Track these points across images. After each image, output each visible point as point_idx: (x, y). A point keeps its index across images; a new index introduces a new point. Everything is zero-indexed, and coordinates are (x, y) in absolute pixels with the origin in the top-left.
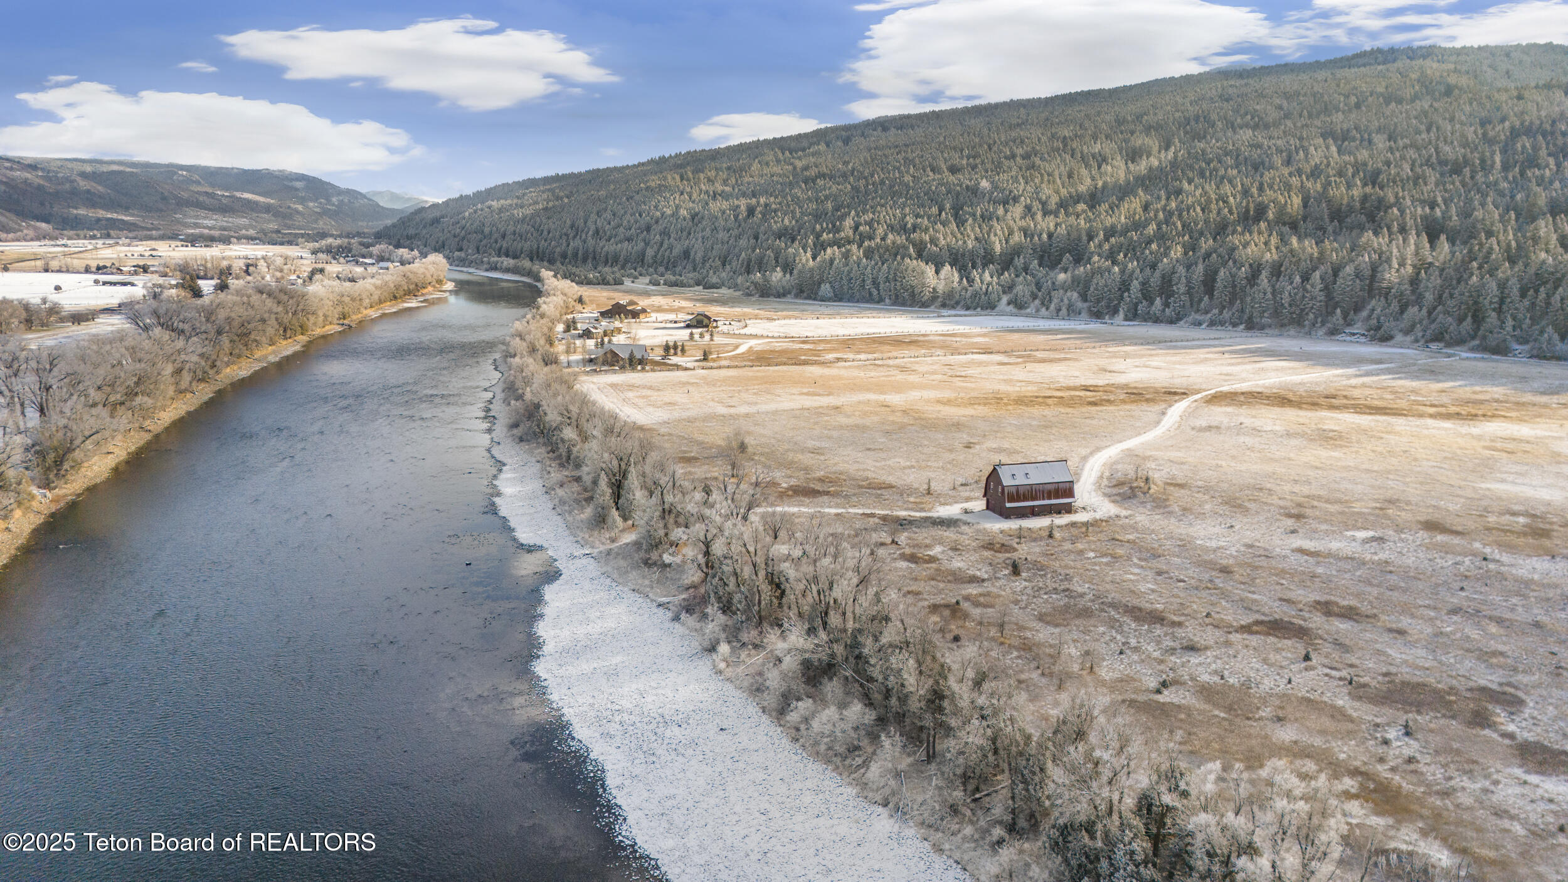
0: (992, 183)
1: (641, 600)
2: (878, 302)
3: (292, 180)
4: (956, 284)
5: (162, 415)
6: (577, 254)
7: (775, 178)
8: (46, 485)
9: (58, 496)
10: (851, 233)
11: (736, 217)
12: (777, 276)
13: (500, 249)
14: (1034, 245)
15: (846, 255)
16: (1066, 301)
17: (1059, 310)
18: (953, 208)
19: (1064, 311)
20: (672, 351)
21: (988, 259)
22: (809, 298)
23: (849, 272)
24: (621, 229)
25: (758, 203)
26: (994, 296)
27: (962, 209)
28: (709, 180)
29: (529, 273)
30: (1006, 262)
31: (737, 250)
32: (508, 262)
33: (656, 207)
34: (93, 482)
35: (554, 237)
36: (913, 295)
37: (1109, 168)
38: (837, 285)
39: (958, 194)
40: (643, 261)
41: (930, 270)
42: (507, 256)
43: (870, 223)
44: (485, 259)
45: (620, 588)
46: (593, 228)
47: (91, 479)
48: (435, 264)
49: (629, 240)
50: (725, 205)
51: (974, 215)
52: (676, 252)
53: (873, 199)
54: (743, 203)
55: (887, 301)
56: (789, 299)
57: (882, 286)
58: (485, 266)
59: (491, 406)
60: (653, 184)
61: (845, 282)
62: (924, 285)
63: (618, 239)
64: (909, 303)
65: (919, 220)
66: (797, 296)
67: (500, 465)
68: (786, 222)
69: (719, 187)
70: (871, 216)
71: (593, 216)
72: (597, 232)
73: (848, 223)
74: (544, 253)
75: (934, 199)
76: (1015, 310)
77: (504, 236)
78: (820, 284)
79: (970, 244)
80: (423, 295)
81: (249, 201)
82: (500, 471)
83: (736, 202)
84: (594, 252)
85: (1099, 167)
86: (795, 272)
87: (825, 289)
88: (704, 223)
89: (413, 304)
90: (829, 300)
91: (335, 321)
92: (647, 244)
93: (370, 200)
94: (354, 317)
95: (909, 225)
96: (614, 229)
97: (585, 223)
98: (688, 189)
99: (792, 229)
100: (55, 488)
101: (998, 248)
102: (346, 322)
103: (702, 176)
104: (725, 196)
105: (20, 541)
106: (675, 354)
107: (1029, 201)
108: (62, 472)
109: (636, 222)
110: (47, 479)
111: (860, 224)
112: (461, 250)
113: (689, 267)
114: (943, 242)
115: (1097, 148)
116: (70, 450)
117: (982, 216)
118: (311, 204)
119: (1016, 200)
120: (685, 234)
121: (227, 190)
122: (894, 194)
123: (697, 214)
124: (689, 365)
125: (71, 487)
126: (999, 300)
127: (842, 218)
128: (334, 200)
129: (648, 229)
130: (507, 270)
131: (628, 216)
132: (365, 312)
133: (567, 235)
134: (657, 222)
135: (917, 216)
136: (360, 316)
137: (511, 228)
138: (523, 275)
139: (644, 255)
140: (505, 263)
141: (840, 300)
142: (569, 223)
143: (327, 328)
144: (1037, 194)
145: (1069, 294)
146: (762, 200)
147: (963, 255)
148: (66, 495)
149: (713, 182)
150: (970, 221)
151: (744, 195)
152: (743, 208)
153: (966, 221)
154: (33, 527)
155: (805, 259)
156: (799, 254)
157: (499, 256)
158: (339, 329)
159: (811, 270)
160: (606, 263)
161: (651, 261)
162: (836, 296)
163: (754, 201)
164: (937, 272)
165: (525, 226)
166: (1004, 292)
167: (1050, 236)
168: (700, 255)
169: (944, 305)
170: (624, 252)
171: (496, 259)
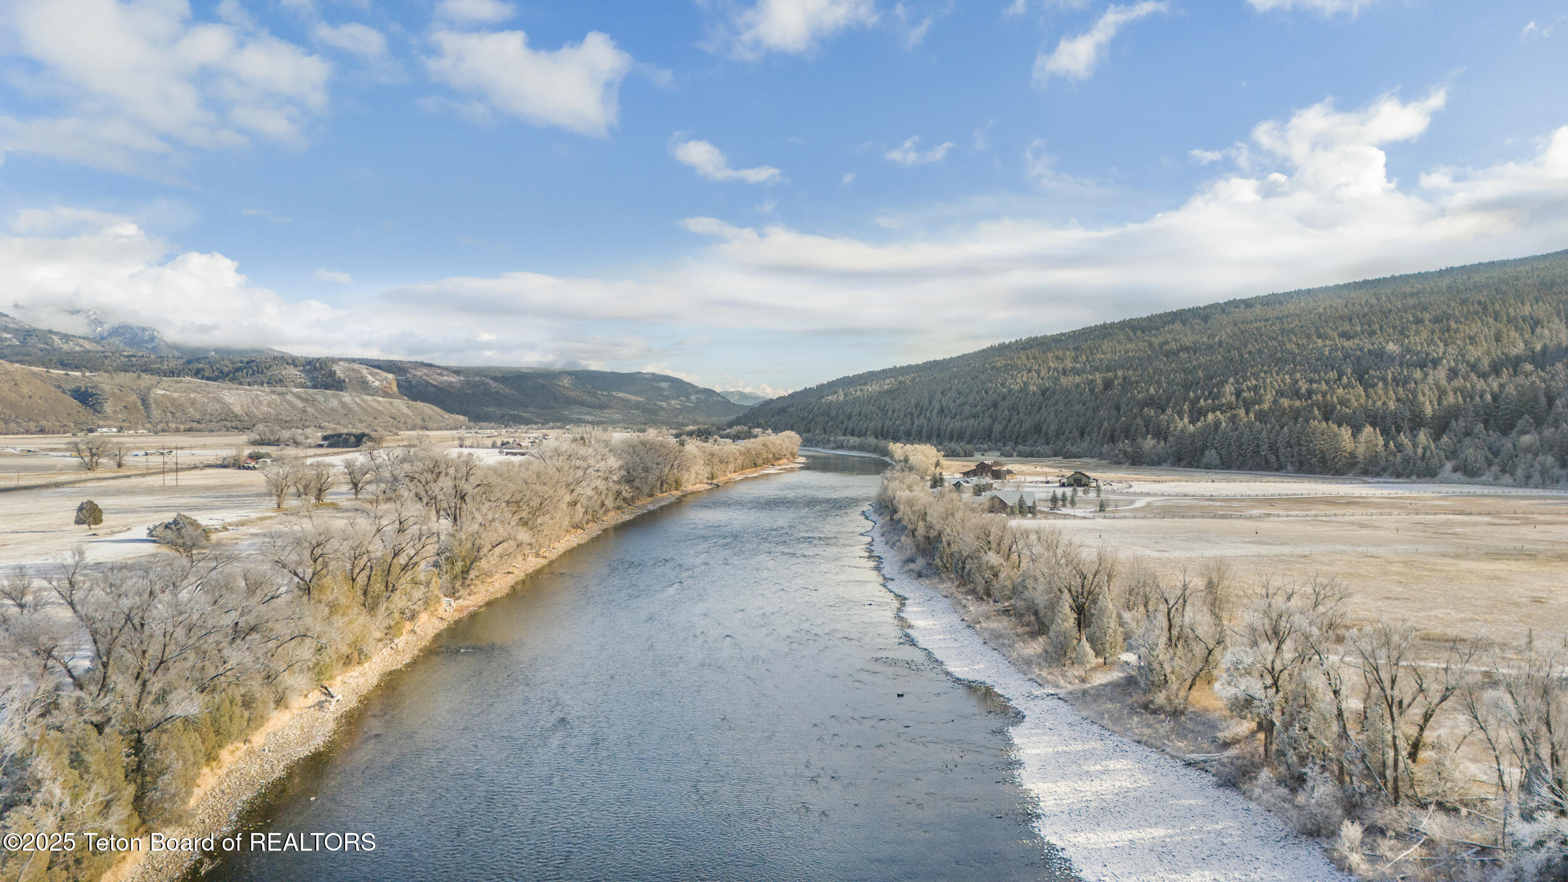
0: (1402, 345)
1: (1154, 756)
2: (1277, 470)
3: (659, 381)
4: (1380, 448)
5: (557, 545)
6: (921, 432)
7: (1130, 354)
8: (452, 593)
9: (462, 606)
10: (1233, 398)
11: (1092, 391)
12: (1149, 443)
13: (846, 429)
14: (1475, 406)
15: (1233, 419)
16: (1537, 466)
17: (1528, 477)
18: (1354, 372)
19: (1537, 477)
20: (1060, 503)
21: (1417, 422)
22: (1190, 465)
23: (1240, 437)
24: (967, 407)
25: (1116, 376)
26: (1434, 461)
27: (1367, 373)
28: (1057, 358)
29: (876, 449)
30: (1440, 426)
31: (1096, 421)
32: (854, 440)
33: (1003, 385)
34: (494, 597)
35: (898, 416)
36: (1323, 460)
37: (1546, 331)
38: (1224, 452)
39: (1358, 359)
40: (989, 437)
41: (1345, 433)
42: (853, 435)
43: (1255, 389)
44: (832, 438)
45: (1115, 738)
46: (938, 406)
47: (492, 593)
48: (789, 439)
49: (975, 416)
50: (1078, 379)
51: (1384, 379)
52: (1025, 426)
53: (1252, 367)
54: (1098, 377)
55: (1289, 468)
56: (1165, 466)
57: (1282, 451)
58: (832, 445)
59: (872, 548)
60: (999, 364)
61: (1233, 447)
62: (1337, 450)
63: (963, 416)
64: (1318, 470)
65: (1315, 386)
66: (1173, 464)
67: (902, 600)
68: (1152, 391)
69: (1069, 364)
70: (1254, 382)
71: (938, 395)
72: (942, 410)
73: (1229, 388)
74: (888, 432)
75: (1328, 364)
76: (1463, 478)
77: (849, 418)
78: (1203, 451)
79: (1392, 405)
80: (779, 465)
81: (623, 399)
82: (903, 605)
83: (1091, 377)
84: (939, 429)
85: (1533, 332)
86: (1171, 439)
87: (1211, 455)
88: (1056, 397)
89: (772, 471)
90: (1216, 467)
91: (705, 481)
92: (994, 420)
93: (723, 398)
94: (721, 479)
95: (1303, 390)
96: (959, 406)
97: (930, 402)
98: (1036, 367)
99: (1160, 399)
100: (458, 598)
101: (1428, 410)
102: (715, 481)
103: (1050, 355)
104: (1075, 372)
105: (424, 643)
106: (1064, 506)
107: (1453, 364)
108: (468, 582)
109: (982, 399)
110: (453, 588)
111: (1243, 391)
112: (808, 431)
113: (1042, 440)
114: (1356, 404)
115: (1527, 310)
116: (476, 559)
117: (1394, 380)
118: (673, 402)
119: (1436, 363)
120: (1036, 408)
121: (605, 391)
122: (1277, 362)
123: (1047, 390)
124: (1087, 515)
125: (473, 599)
126: (1442, 466)
127: (1221, 384)
128: (693, 398)
129: (995, 406)
130: (853, 448)
131: (973, 395)
132: (730, 476)
133: (911, 414)
134: (1004, 399)
135: (1311, 381)
136: (725, 478)
137: (857, 410)
138: (869, 452)
139: (991, 432)
140: (851, 441)
141: (1229, 468)
142: (913, 401)
143: (697, 486)
144: (1463, 356)
145: (1541, 458)
146: (1120, 373)
147: (1383, 418)
148: (469, 606)
149: (1062, 360)
150: (1381, 385)
151: (1097, 369)
152: (1099, 381)
153: (1376, 385)
154: (436, 631)
155: (1183, 424)
156: (1174, 421)
157: (845, 434)
158: (709, 487)
159: (1192, 435)
160: (951, 440)
161: (998, 436)
162: (1223, 463)
163: (1110, 374)
164: (1354, 435)
165: (871, 407)
166: (1447, 458)
167: (1495, 397)
168: (1053, 428)
169: (1365, 472)
170: (970, 428)
171: (842, 438)
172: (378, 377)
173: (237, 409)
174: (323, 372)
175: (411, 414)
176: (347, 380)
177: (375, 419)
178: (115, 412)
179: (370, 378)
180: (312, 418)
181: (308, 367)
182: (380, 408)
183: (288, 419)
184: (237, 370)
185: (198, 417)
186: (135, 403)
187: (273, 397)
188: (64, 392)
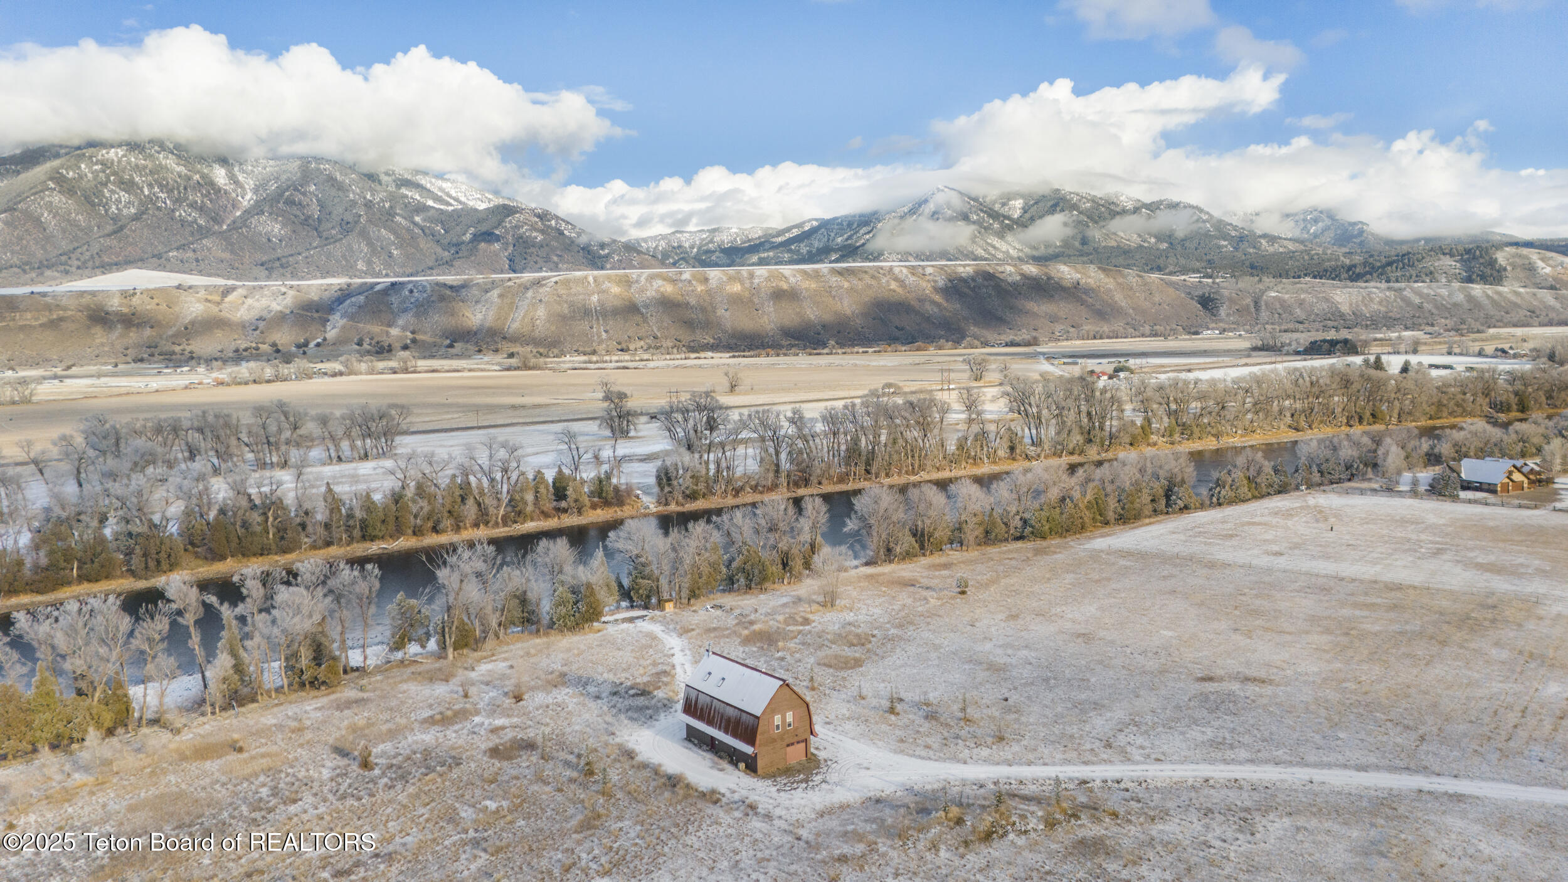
172: (1551, 262)
173: (1345, 309)
174: (1481, 261)
175: (1558, 305)
176: (1509, 268)
177: (1507, 313)
178: (1228, 315)
179: (1540, 264)
180: (1427, 315)
181: (1466, 257)
182: (1519, 301)
183: (1398, 316)
184: (1390, 264)
185: (1303, 316)
186: (1248, 305)
187: (1388, 293)
188: (1192, 299)
